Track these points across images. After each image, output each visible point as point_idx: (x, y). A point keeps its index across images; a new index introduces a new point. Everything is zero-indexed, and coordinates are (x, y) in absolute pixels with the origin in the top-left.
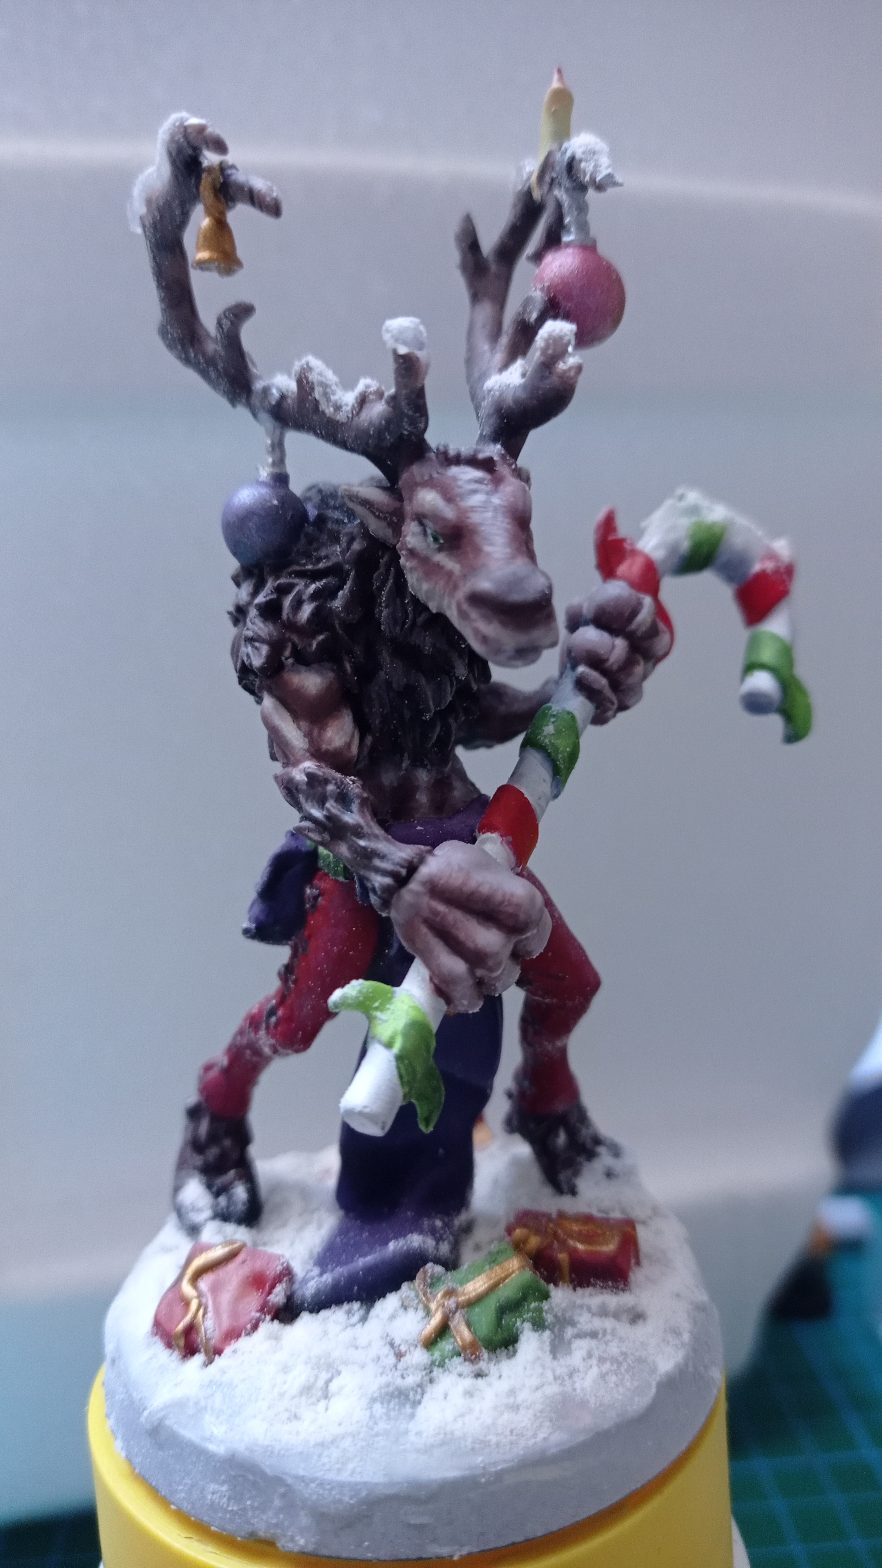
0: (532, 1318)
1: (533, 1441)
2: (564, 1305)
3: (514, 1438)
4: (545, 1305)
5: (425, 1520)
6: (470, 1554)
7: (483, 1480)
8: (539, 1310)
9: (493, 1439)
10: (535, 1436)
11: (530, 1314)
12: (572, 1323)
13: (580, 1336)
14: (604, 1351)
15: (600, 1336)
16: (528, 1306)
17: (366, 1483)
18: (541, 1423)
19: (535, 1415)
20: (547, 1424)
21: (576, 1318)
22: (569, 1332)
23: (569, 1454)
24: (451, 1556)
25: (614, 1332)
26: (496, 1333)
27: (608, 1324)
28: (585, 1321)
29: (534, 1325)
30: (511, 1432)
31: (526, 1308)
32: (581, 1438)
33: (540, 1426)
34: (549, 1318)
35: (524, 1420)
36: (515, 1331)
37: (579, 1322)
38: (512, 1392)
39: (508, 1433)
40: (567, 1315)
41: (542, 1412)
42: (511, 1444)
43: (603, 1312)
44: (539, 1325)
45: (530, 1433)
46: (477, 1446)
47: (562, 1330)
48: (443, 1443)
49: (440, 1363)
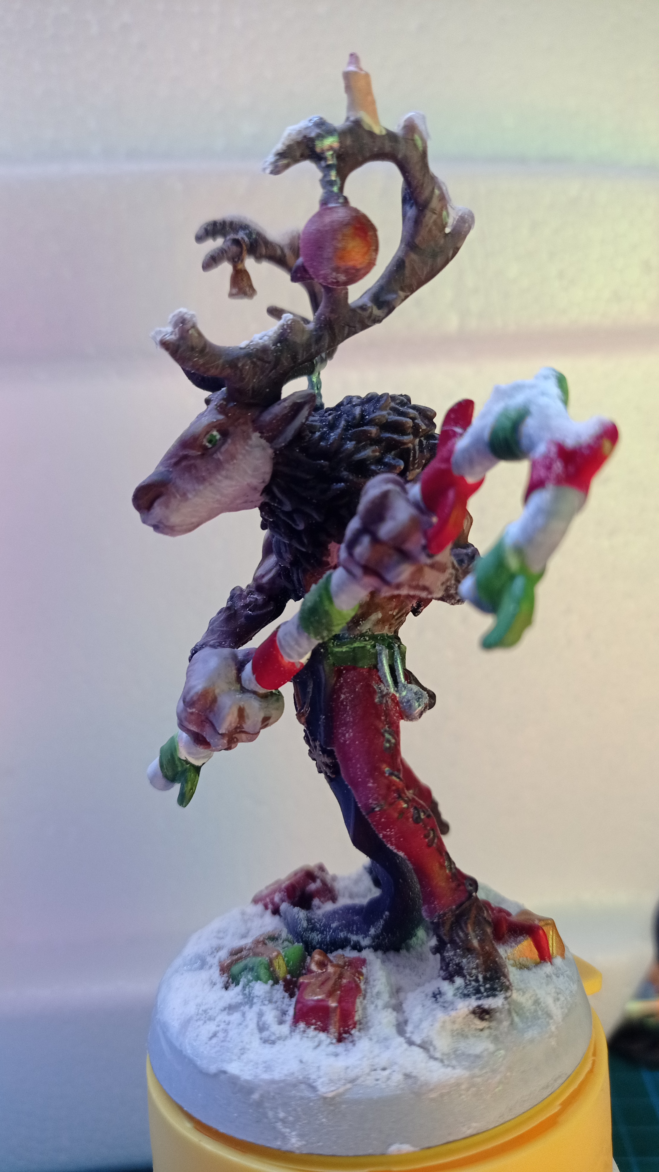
4: (252, 983)
8: (249, 982)
11: (246, 980)
13: (242, 1014)
15: (244, 1022)
21: (253, 1006)
22: (245, 1008)
26: (238, 975)
28: (253, 1012)
31: (249, 975)
34: (247, 990)
37: (251, 1010)
47: (246, 1003)
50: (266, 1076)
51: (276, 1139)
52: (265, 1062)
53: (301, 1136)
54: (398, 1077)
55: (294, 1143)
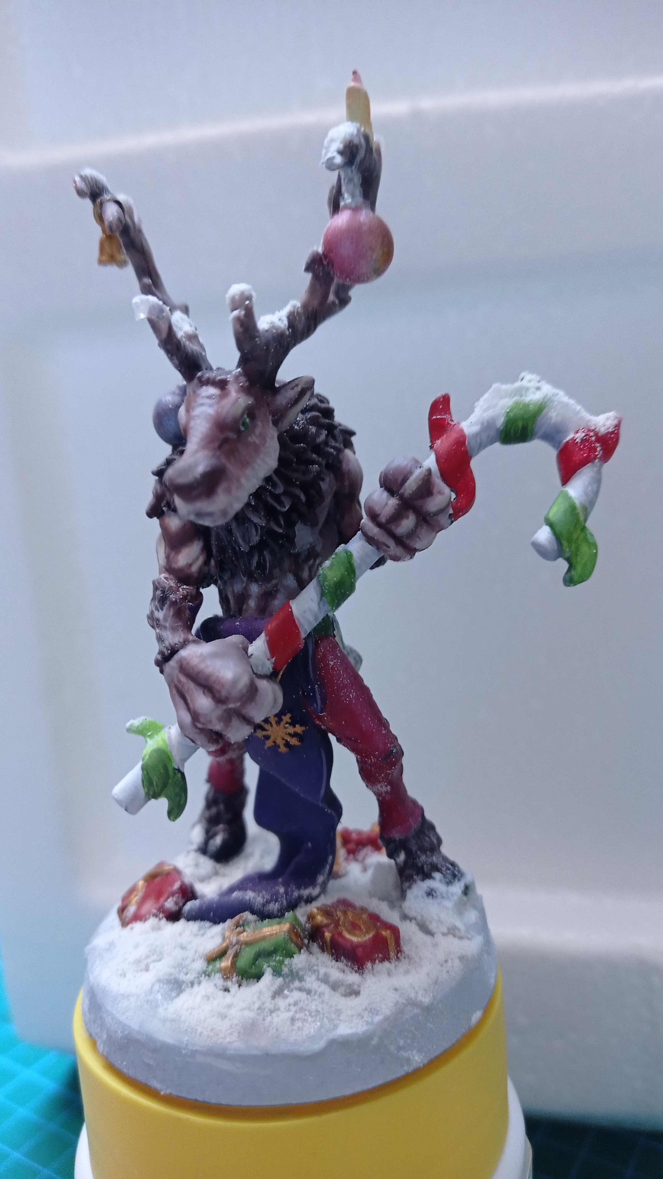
0: (275, 966)
1: (221, 1041)
2: (300, 966)
3: (212, 1034)
4: (287, 961)
5: (151, 1062)
6: (170, 1094)
7: (184, 1052)
8: (282, 962)
9: (200, 1029)
10: (225, 1038)
11: (274, 963)
12: (301, 979)
13: (300, 989)
14: (307, 1005)
15: (312, 994)
16: (275, 957)
17: (129, 1026)
18: (232, 1032)
19: (231, 1026)
20: (236, 1034)
21: (305, 977)
22: (297, 984)
23: (242, 1059)
24: (161, 1090)
25: (321, 994)
26: (251, 967)
27: (324, 988)
28: (311, 982)
29: (274, 971)
30: (212, 1030)
31: (274, 958)
32: (254, 1052)
33: (231, 1034)
34: (285, 970)
35: (224, 1026)
36: (263, 971)
37: (306, 981)
38: (230, 1006)
39: (209, 1029)
40: (301, 973)
41: (236, 1025)
42: (208, 1036)
43: (325, 980)
44: (277, 972)
45: (222, 1035)
46: (189, 1030)
47: (292, 981)
48: (173, 1020)
49: (209, 974)
50: (377, 1019)
51: (402, 1066)
52: (366, 1009)
53: (420, 1051)
54: (457, 962)
55: (418, 1059)
